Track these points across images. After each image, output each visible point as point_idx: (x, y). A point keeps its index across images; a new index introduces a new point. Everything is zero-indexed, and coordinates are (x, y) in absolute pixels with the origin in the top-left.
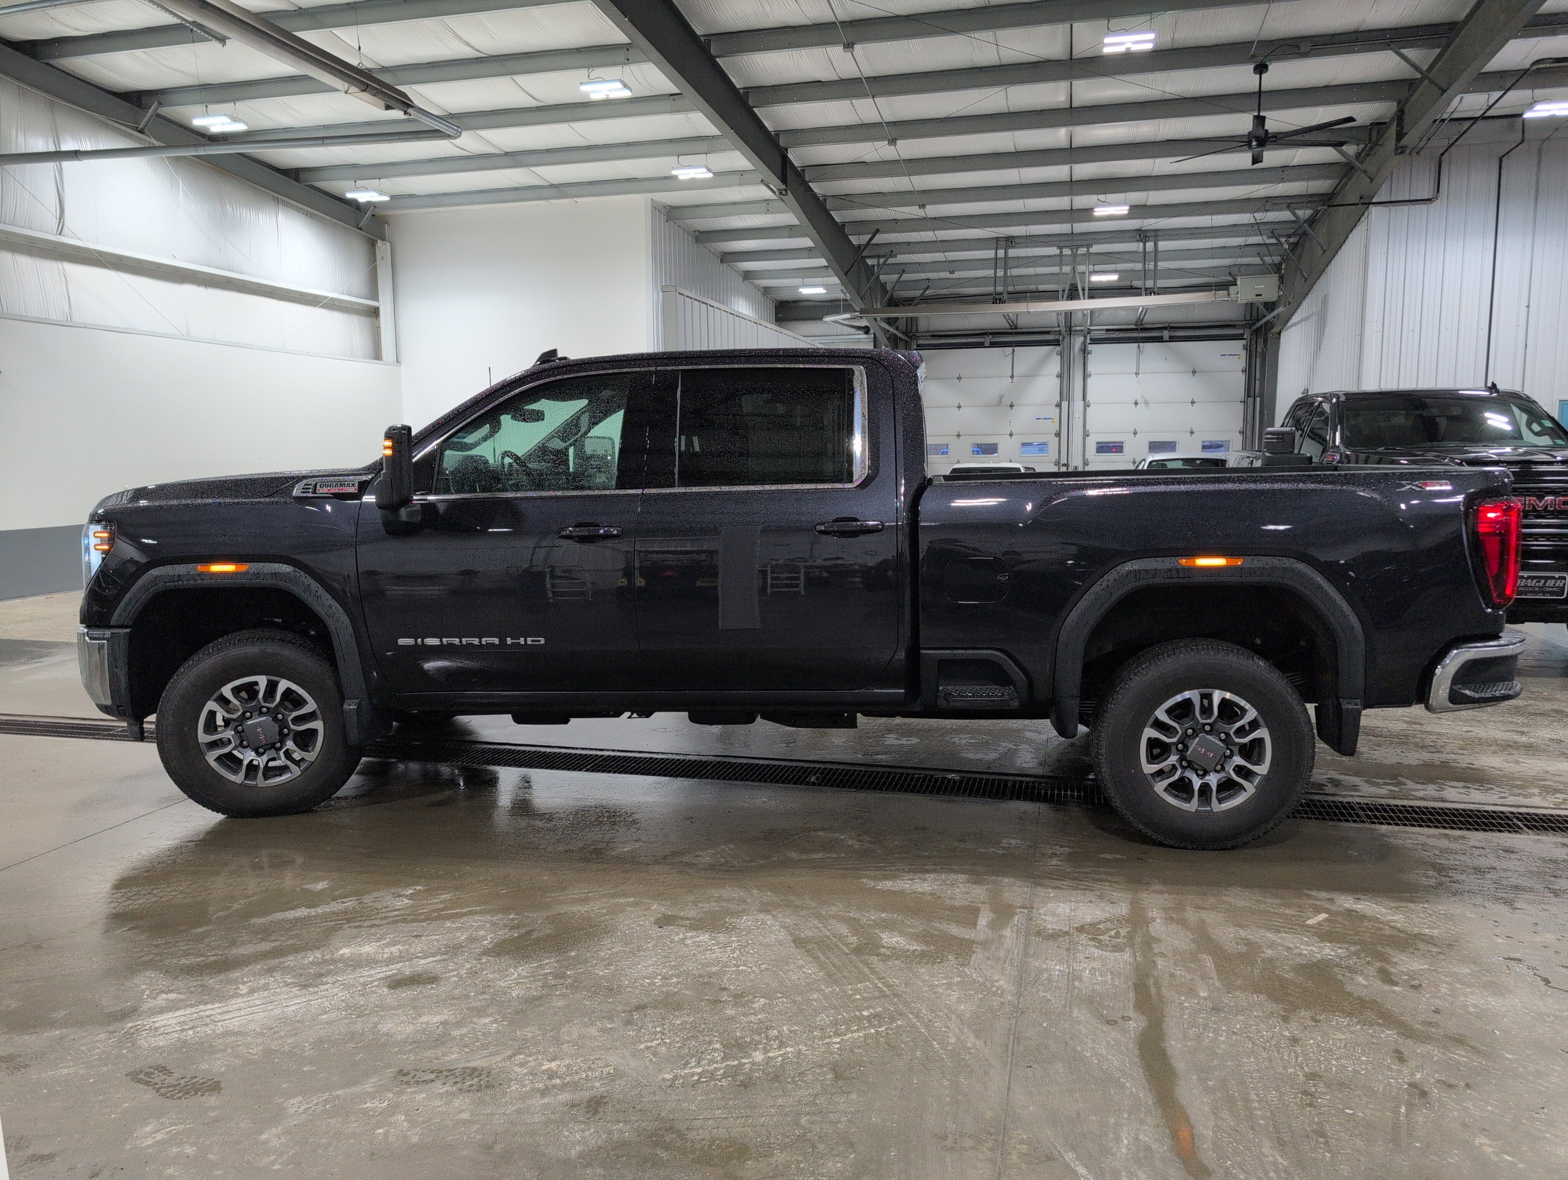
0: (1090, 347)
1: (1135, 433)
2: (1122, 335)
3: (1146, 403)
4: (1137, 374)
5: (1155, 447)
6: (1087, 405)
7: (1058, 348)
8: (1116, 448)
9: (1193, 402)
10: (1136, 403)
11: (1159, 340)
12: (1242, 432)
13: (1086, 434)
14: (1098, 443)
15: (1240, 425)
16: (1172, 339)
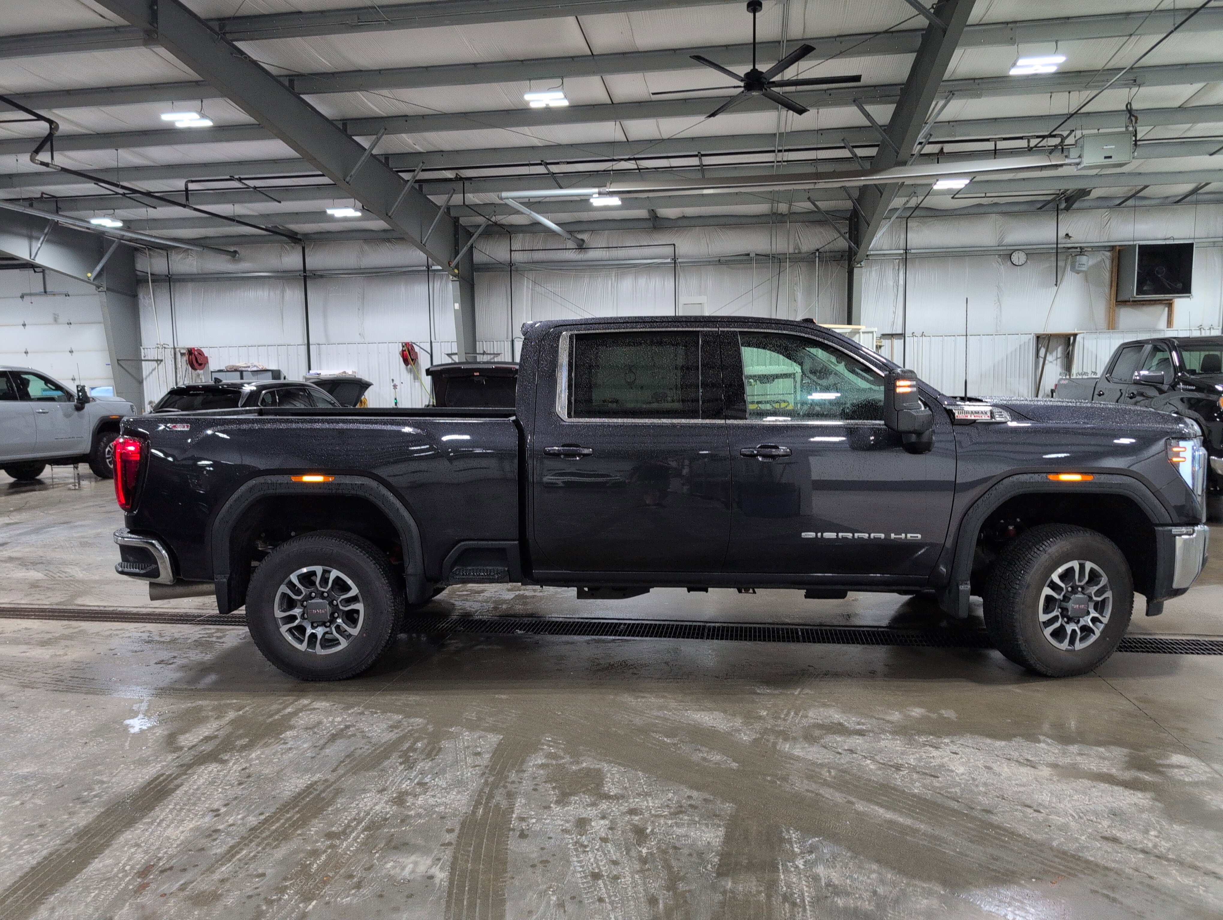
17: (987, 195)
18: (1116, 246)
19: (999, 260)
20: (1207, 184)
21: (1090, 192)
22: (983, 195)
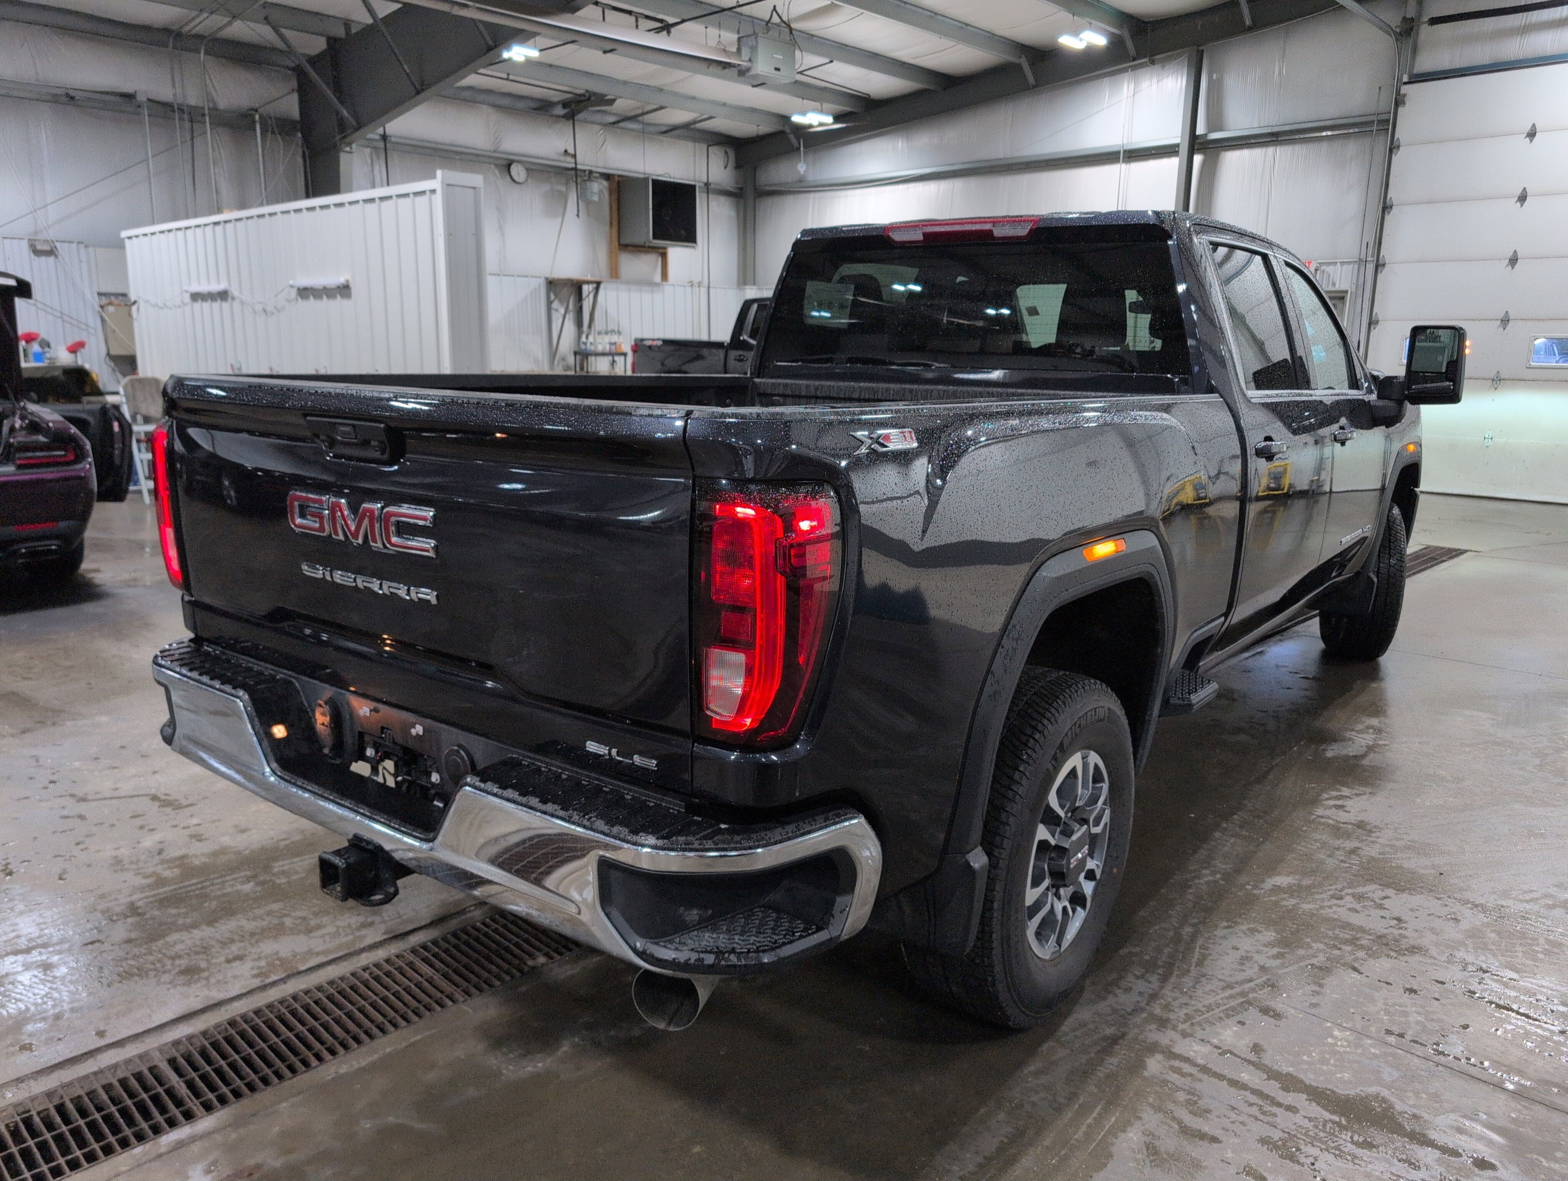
17: (511, 77)
18: (613, 175)
19: (497, 172)
20: (711, 118)
21: (611, 102)
22: (505, 76)
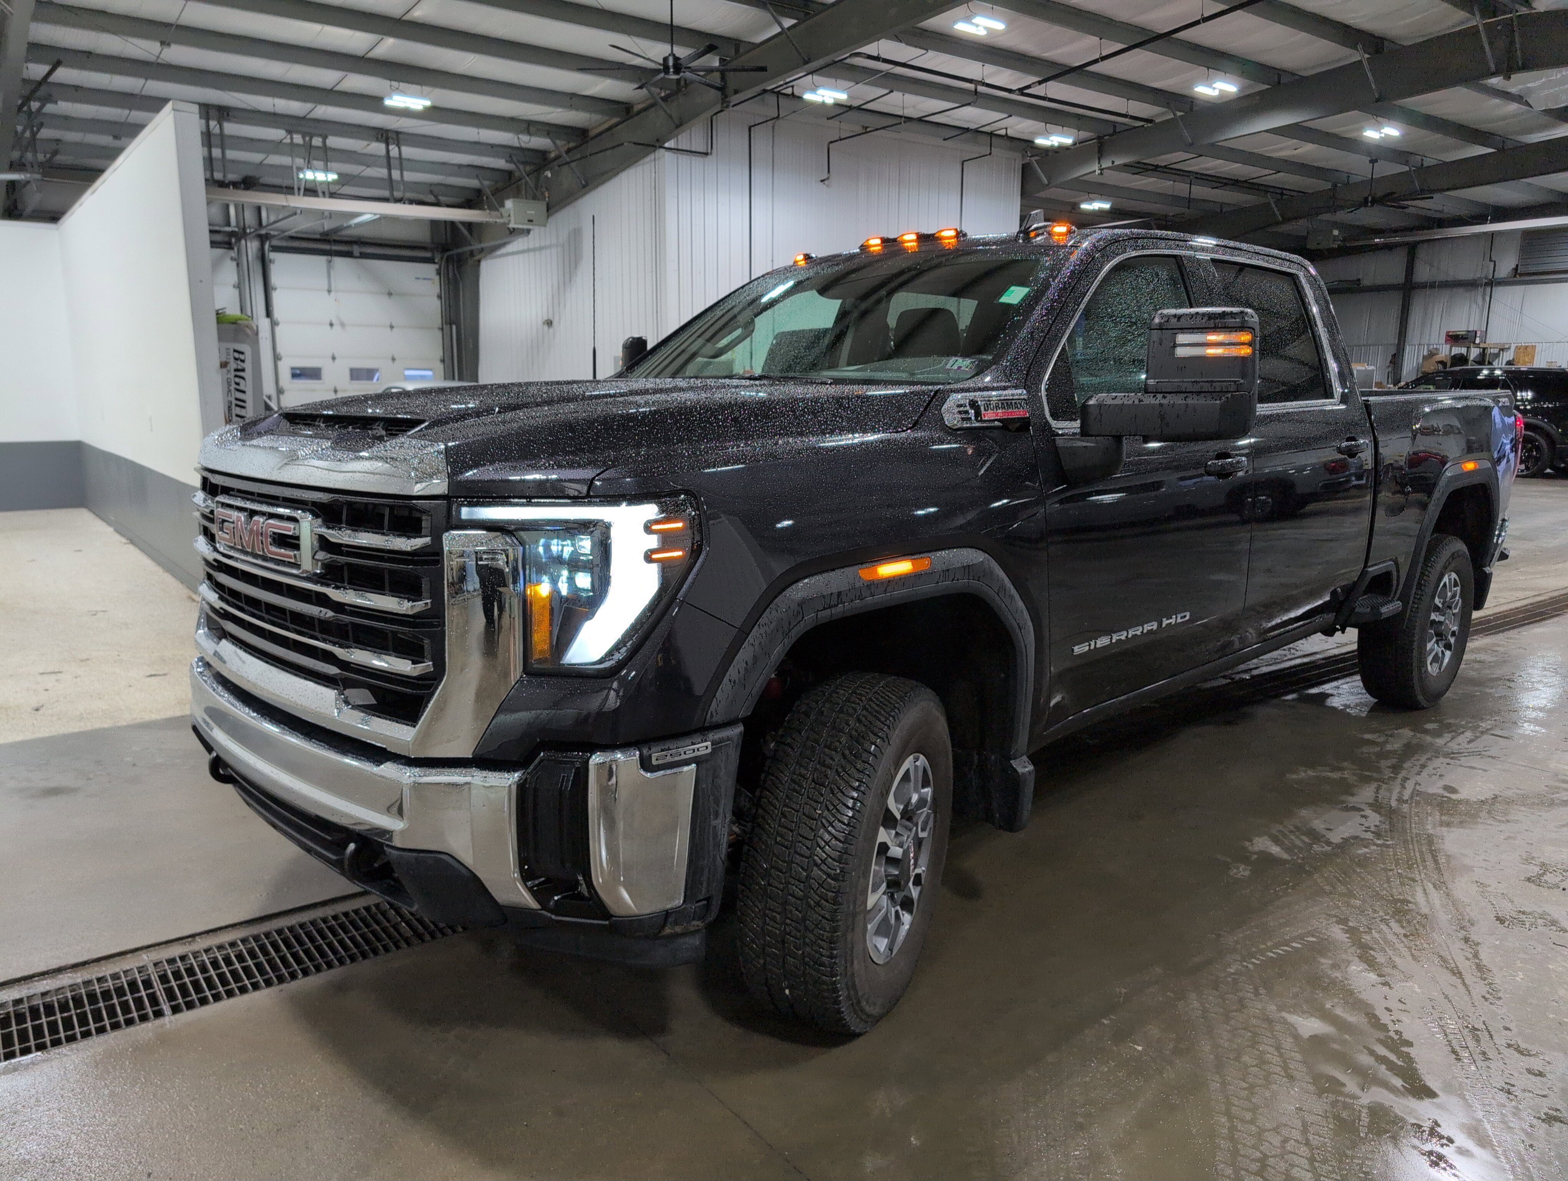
0: (273, 255)
1: (334, 358)
2: (304, 245)
3: (343, 325)
4: (329, 291)
5: (356, 374)
6: (274, 324)
7: (233, 254)
8: (313, 374)
9: (392, 327)
10: (331, 325)
11: (349, 255)
12: (443, 361)
13: (277, 358)
14: (292, 368)
15: (439, 353)
16: (364, 256)
